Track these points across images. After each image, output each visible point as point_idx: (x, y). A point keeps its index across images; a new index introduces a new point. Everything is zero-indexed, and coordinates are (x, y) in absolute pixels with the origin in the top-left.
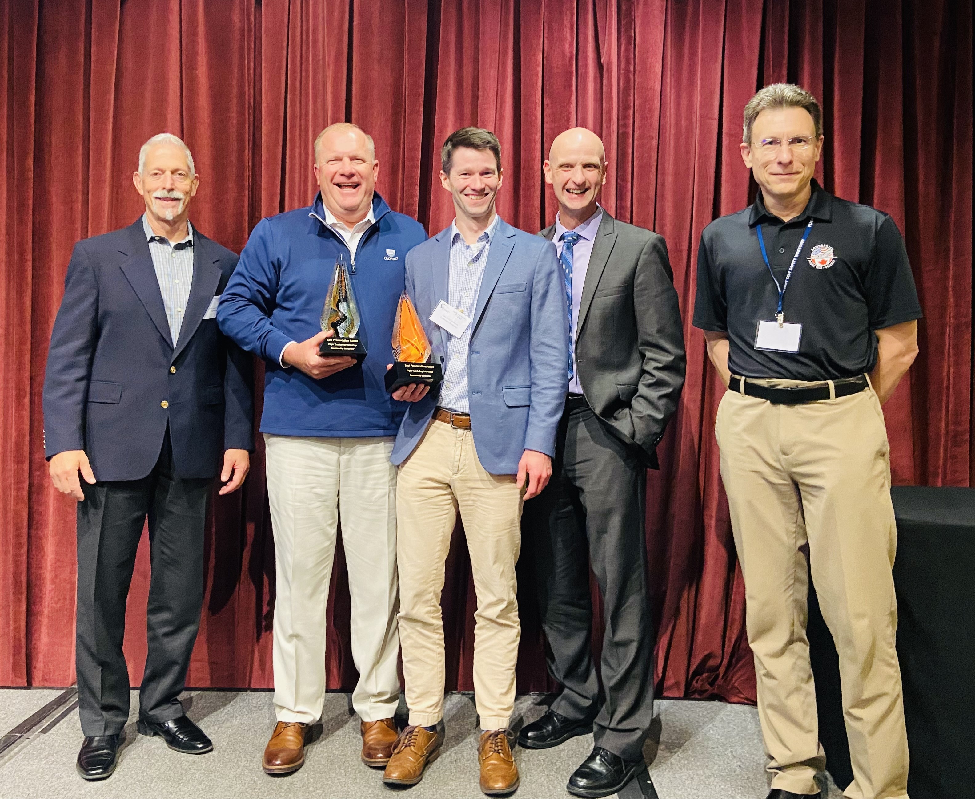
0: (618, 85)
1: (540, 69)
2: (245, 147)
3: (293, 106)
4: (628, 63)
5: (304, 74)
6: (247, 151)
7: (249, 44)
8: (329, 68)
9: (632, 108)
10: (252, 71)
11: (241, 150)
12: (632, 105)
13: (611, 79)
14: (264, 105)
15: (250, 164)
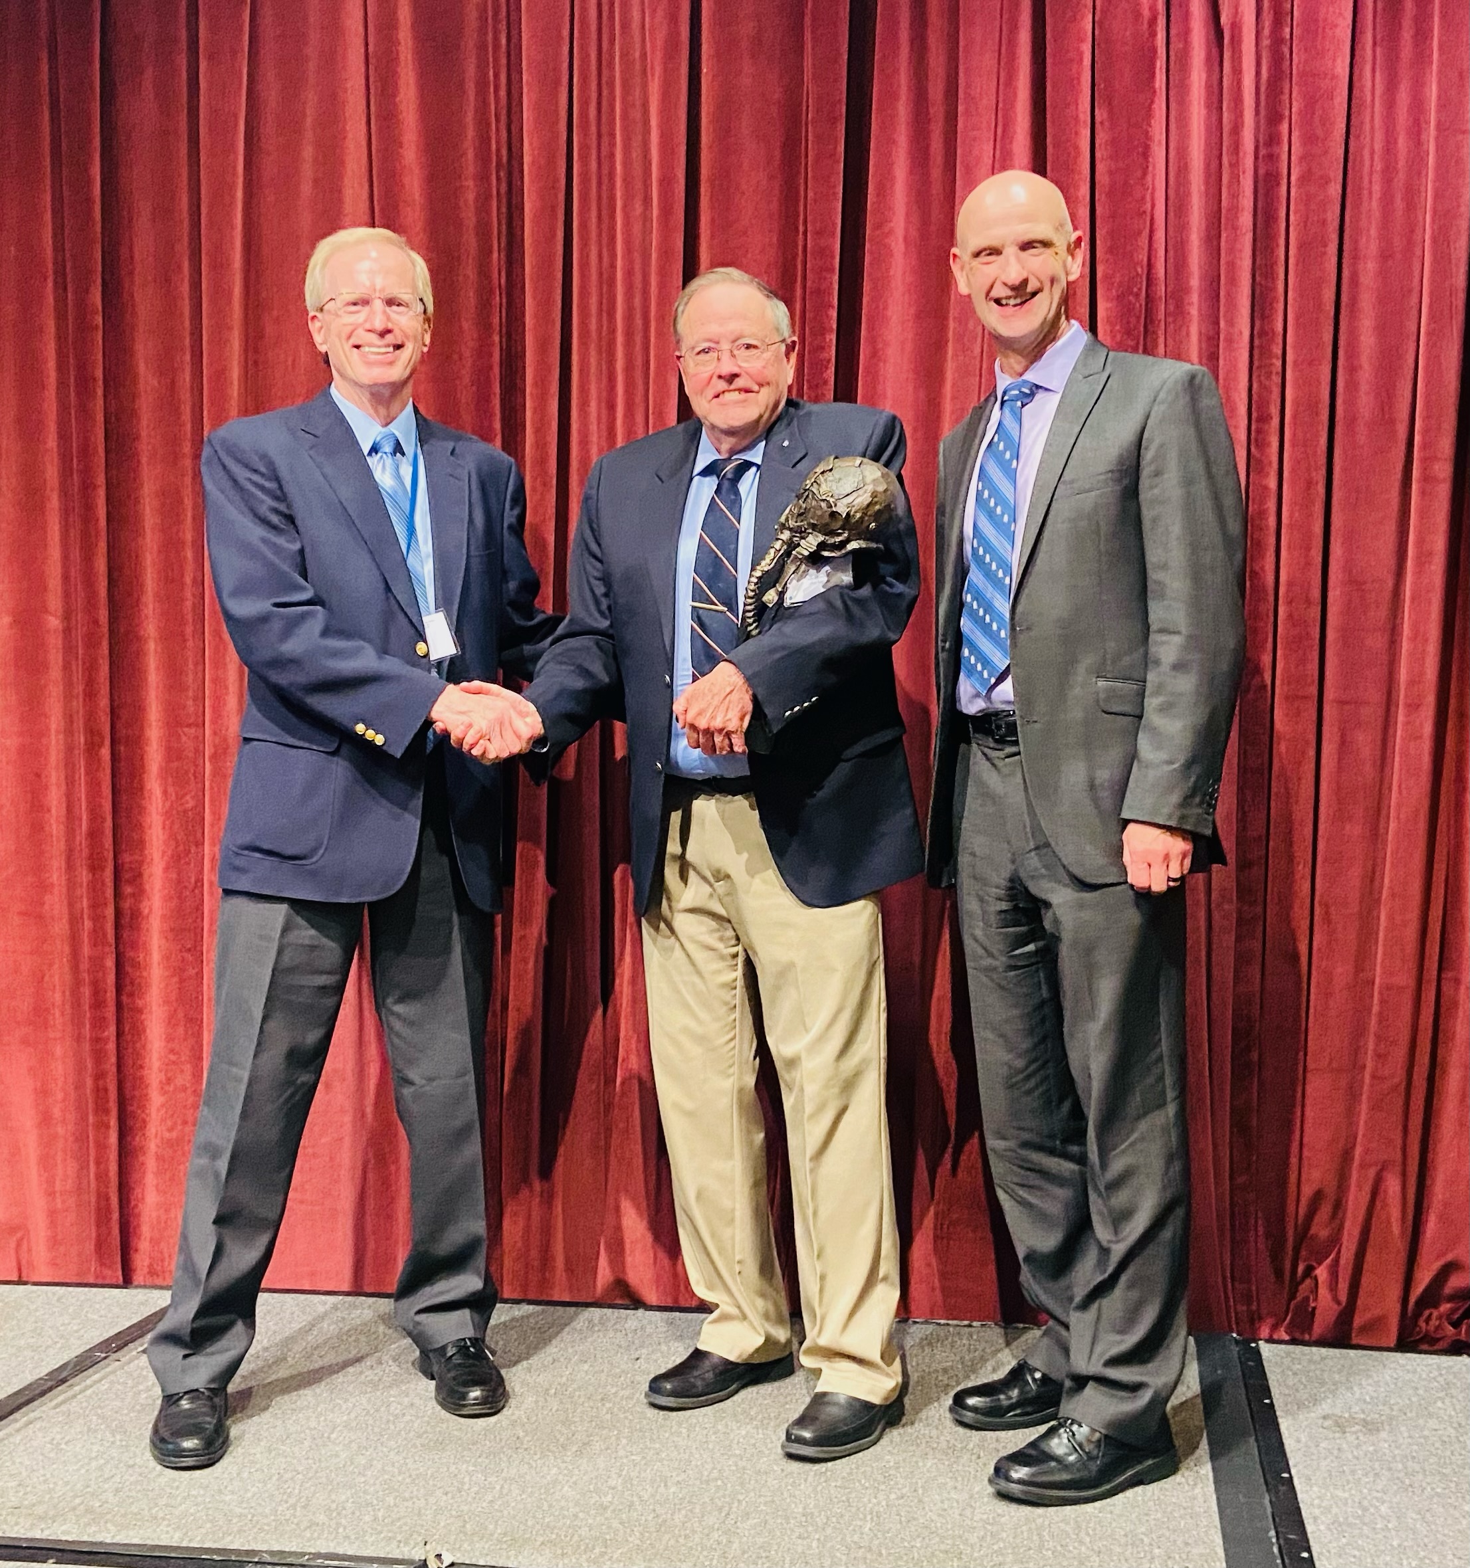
0: (1258, 73)
1: (1086, 48)
2: (491, 246)
3: (584, 159)
4: (1277, 23)
5: (605, 92)
6: (495, 255)
7: (496, 39)
8: (653, 75)
9: (1287, 120)
10: (503, 93)
11: (485, 251)
12: (1287, 113)
13: (1240, 57)
14: (527, 159)
15: (503, 281)
